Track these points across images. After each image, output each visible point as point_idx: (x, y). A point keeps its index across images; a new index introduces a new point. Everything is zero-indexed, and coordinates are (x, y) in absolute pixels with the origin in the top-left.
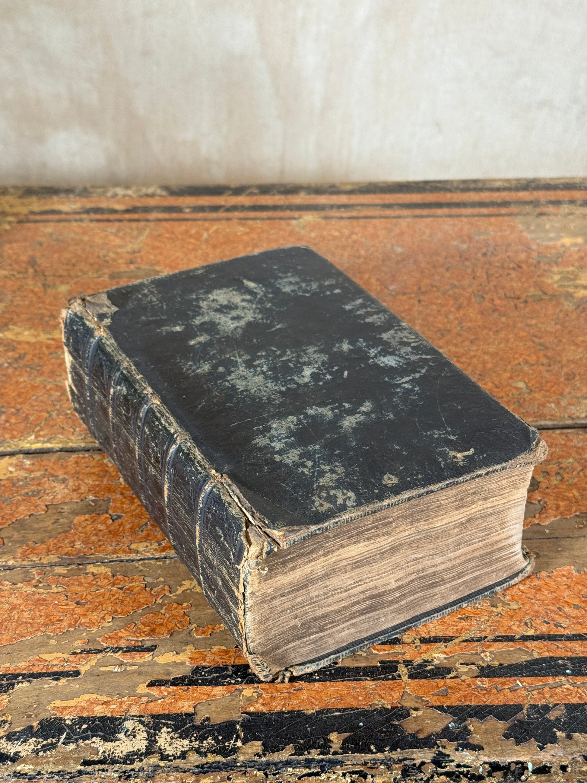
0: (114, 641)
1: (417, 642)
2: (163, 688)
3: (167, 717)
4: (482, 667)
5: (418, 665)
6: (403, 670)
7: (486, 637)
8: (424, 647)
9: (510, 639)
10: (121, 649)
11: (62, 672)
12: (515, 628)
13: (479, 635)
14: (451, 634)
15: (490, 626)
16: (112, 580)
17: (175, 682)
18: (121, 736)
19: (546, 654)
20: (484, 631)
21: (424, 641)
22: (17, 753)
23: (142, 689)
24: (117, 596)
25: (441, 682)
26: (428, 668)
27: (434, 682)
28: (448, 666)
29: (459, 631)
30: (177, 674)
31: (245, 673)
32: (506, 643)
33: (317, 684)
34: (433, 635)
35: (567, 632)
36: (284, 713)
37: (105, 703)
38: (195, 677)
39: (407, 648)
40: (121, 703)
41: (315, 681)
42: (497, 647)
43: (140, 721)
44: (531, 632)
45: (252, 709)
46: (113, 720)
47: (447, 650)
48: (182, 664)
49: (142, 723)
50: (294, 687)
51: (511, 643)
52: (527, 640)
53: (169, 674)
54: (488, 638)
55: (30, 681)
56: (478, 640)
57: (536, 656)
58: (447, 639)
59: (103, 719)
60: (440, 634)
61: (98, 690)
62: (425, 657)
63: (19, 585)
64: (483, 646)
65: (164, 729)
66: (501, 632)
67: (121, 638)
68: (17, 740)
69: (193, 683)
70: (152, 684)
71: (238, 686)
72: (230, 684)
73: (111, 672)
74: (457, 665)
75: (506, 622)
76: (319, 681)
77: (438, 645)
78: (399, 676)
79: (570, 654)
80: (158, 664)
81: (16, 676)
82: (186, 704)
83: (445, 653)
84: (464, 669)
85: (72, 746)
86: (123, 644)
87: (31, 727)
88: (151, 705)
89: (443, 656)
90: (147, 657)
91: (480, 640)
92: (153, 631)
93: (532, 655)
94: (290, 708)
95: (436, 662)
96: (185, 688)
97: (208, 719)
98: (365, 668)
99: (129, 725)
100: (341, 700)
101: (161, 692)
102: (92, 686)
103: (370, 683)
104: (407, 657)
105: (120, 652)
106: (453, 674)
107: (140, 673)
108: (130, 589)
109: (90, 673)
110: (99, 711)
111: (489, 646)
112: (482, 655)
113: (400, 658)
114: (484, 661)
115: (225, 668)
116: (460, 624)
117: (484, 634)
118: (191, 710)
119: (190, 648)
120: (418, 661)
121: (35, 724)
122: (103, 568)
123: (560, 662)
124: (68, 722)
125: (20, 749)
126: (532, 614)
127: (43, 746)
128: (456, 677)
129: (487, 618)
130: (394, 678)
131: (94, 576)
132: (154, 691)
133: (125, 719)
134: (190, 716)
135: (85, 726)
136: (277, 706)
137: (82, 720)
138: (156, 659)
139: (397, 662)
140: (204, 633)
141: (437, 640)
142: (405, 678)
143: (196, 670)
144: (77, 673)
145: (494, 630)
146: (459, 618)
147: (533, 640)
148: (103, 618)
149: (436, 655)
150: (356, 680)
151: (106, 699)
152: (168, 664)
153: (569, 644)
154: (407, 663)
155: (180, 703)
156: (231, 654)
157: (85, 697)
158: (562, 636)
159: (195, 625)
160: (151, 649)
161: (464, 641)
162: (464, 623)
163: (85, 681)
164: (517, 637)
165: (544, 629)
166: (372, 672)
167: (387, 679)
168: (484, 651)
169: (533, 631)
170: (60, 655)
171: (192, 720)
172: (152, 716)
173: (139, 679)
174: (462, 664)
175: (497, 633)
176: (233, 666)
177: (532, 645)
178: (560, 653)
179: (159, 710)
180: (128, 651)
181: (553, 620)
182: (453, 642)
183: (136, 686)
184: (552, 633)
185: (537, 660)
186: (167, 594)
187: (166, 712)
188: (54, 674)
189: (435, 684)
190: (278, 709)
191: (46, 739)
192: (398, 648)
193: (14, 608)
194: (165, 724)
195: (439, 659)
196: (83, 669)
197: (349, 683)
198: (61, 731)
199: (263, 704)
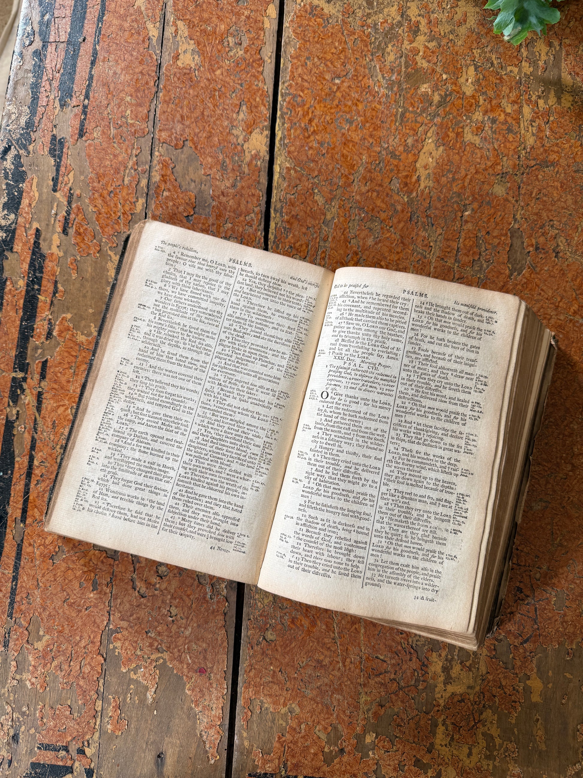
0: (75, 211)
1: (40, 390)
2: (34, 236)
3: (13, 237)
4: (14, 423)
5: (22, 385)
6: (20, 375)
7: (36, 433)
8: (35, 392)
9: (33, 447)
10: (68, 215)
11: (57, 183)
12: (41, 454)
13: (39, 429)
14: (43, 412)
15: (45, 439)
16: (128, 213)
17: (37, 244)
18: (6, 212)
19: (17, 466)
20: (42, 433)
21: (40, 394)
22: (6, 160)
23: (35, 225)
24: (113, 215)
25: (7, 395)
26: (19, 391)
27: (7, 390)
28: (19, 403)
29: (44, 418)
30: (43, 245)
31: (35, 283)
32: (30, 444)
33: (18, 323)
34: (44, 401)
35: (32, 486)
36: (2, 300)
37: (30, 205)
38: (38, 255)
39: (36, 382)
40: (28, 213)
41: (22, 322)
42: (27, 438)
43: (13, 222)
44: (36, 463)
45: (8, 283)
46: (17, 209)
47: (30, 406)
48: (50, 248)
49: (12, 224)
50: (20, 309)
51: (29, 447)
52: (30, 458)
53: (44, 240)
54: (35, 435)
55: (54, 166)
56: (34, 427)
57: (17, 459)
58: (39, 409)
59: (19, 203)
60: (44, 406)
61: (40, 201)
62: (27, 391)
63: (135, 159)
64: (30, 429)
65: (5, 235)
66: (38, 444)
67: (77, 215)
68: (15, 160)
69: (34, 253)
70: (37, 230)
71: (26, 278)
72: (29, 273)
73: (52, 209)
74: (18, 409)
75: (46, 450)
76: (21, 324)
77: (35, 402)
78: (16, 372)
79: (14, 480)
80: (52, 235)
81: (60, 158)
82: (20, 248)
83: (28, 404)
84: (14, 412)
85: (4, 187)
86: (72, 216)
87: (22, 166)
88: (23, 229)
89: (27, 402)
90: (59, 229)
91: (35, 429)
92: (80, 234)
93: (18, 456)
94: (5, 304)
95: (23, 397)
96: (31, 248)
97: (7, 258)
98: (26, 354)
99: (12, 216)
100: (5, 334)
101: (31, 235)
102: (44, 198)
103: (13, 353)
104: (29, 380)
105: (66, 214)
106: (11, 404)
107: (47, 225)
108: (118, 223)
109: (54, 199)
110: (25, 202)
111: (29, 433)
112: (23, 426)
113: (29, 376)
114: (18, 426)
115: (42, 272)
116: (49, 420)
117: (39, 433)
118: (15, 250)
119: (61, 254)
120: (25, 386)
121: (24, 169)
122: (141, 208)
123: (10, 472)
124: (21, 185)
125: (9, 161)
126: (51, 469)
127: (8, 173)
128: (9, 405)
129: (52, 439)
130: (14, 368)
131: (134, 202)
132: (32, 232)
133: (16, 215)
134: (11, 249)
135: (16, 194)
136: (7, 297)
137: (21, 192)
138: (57, 234)
139: (26, 373)
140: (72, 263)
141: (39, 402)
142: (14, 375)
143: (43, 257)
144: (55, 190)
145: (42, 440)
146: (54, 421)
147: (29, 462)
148: (96, 206)
149: (28, 398)
150: (17, 346)
151: (33, 206)
152: (51, 240)
153: (23, 483)
154: (25, 379)
155: (21, 245)
156: (51, 277)
157: (37, 195)
158: (30, 481)
159: (79, 259)
160: (65, 231)
161: (35, 418)
162: (50, 423)
163: (48, 195)
164: (33, 453)
165: (37, 472)
166: (21, 356)
167: (15, 364)
168: (25, 428)
169: (37, 465)
170: (71, 181)
171: (7, 250)
172: (15, 229)
173: (43, 224)
174: (18, 411)
175: (38, 441)
176: (42, 277)
177: (26, 459)
178: (16, 475)
179: (18, 232)
180: (65, 219)
181: (43, 481)
182: (36, 411)
183: (39, 221)
184: (33, 476)
185: (14, 459)
186: (110, 245)
187: (16, 237)
188: (57, 179)
189: (6, 391)
190: (6, 297)
191: (12, 174)
192: (37, 376)
193: (115, 156)
194: (8, 236)
195: (25, 399)
196: (58, 195)
197: (16, 341)
198: (16, 181)
199: (10, 290)
